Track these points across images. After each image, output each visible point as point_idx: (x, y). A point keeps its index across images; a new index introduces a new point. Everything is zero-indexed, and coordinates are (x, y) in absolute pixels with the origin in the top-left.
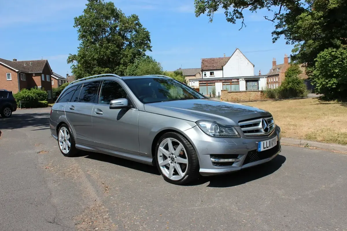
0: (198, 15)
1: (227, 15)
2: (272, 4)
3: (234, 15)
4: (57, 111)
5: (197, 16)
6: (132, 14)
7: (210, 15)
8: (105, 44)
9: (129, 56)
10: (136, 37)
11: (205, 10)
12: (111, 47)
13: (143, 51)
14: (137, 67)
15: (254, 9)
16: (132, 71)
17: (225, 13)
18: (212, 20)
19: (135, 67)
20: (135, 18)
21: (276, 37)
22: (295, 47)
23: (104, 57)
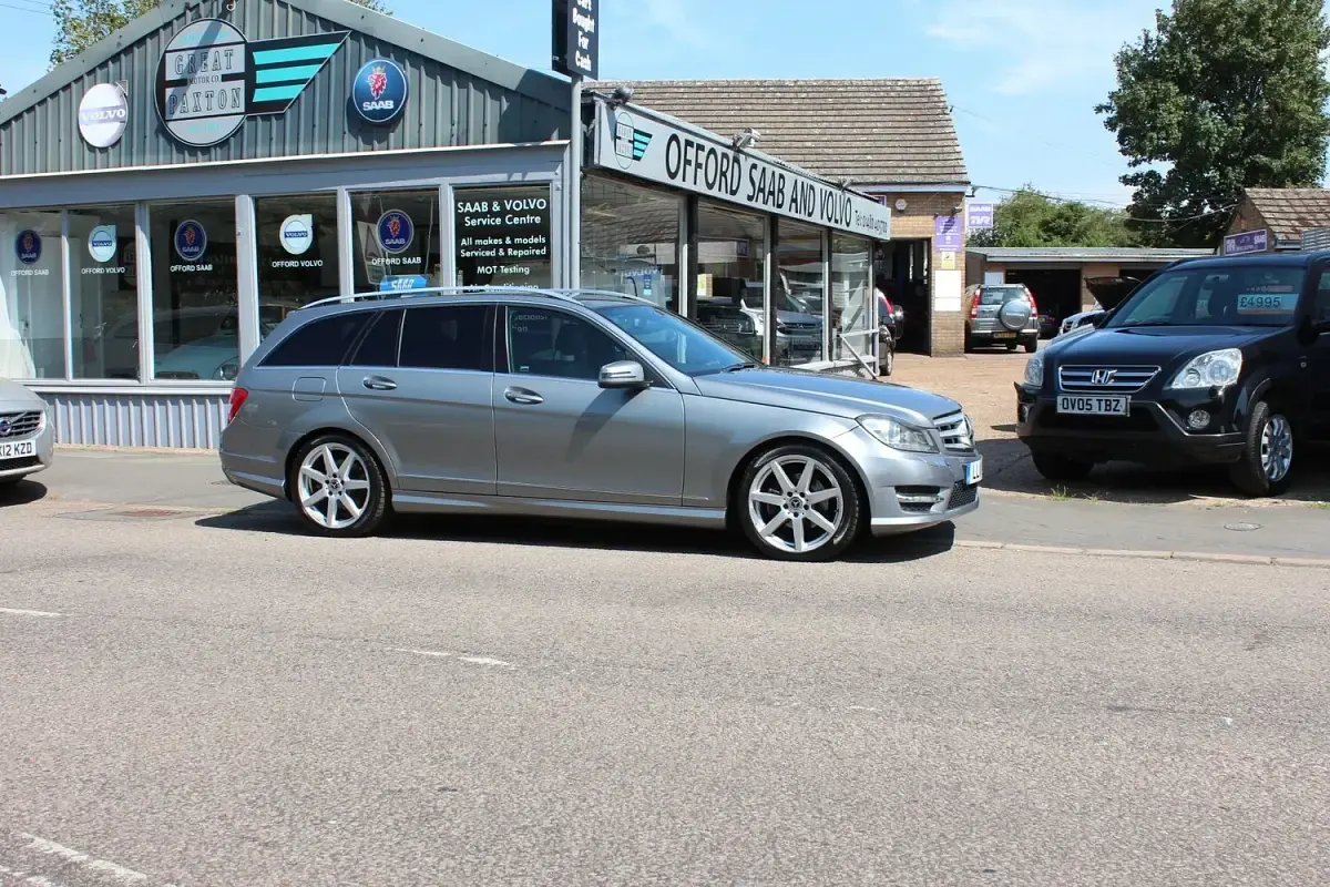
4: (290, 392)
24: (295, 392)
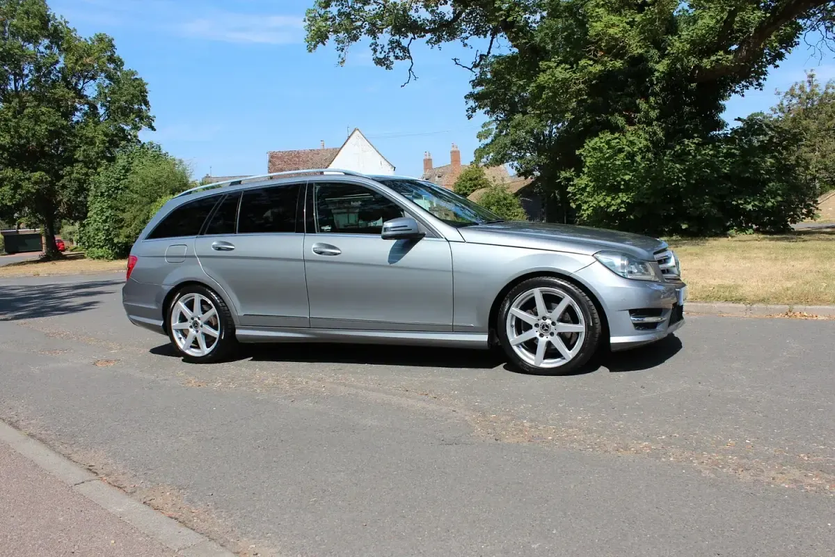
0: (312, 47)
1: (375, 50)
2: (472, 33)
3: (389, 52)
4: (164, 257)
5: (310, 51)
6: (98, 34)
7: (343, 49)
8: (30, 107)
9: (97, 141)
10: (113, 93)
11: (328, 38)
12: (49, 117)
13: (132, 129)
14: (127, 170)
15: (436, 41)
16: (113, 179)
17: (371, 46)
18: (344, 61)
19: (123, 169)
20: (105, 43)
21: (474, 106)
22: (482, 127)
23: (28, 142)
24: (167, 257)
